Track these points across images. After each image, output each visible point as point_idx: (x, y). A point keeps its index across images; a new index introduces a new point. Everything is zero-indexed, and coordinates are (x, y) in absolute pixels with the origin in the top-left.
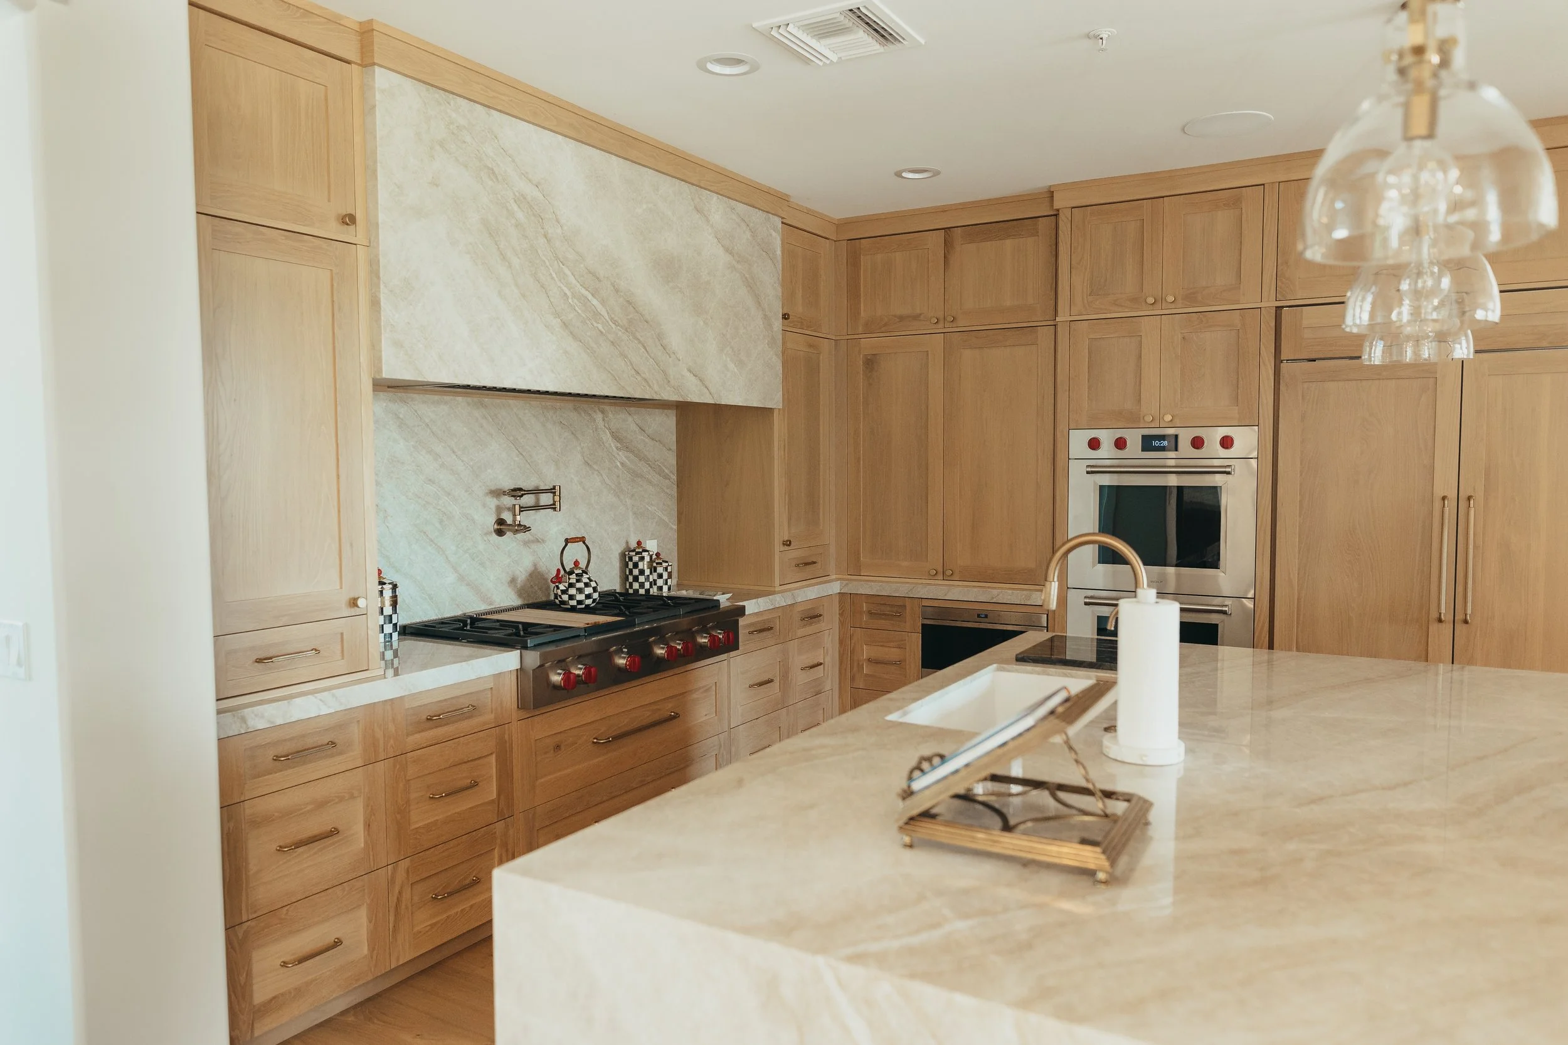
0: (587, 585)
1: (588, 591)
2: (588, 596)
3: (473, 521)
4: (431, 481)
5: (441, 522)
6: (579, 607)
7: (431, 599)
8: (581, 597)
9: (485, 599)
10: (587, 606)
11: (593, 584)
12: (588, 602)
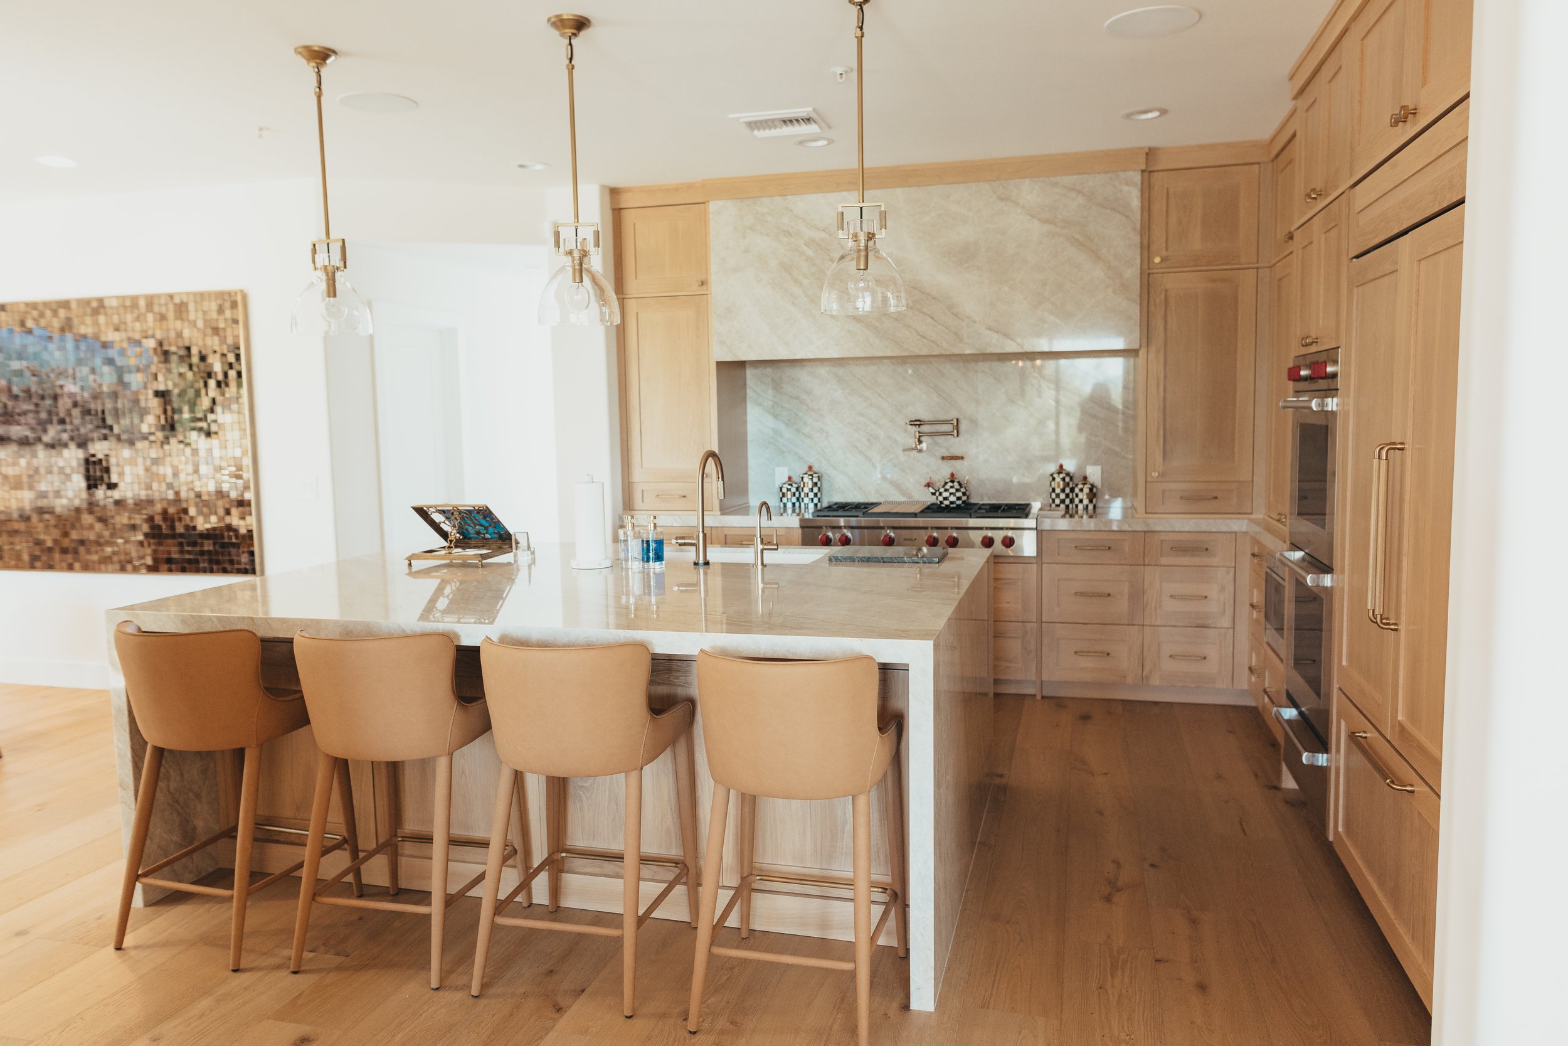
0: (957, 490)
1: (959, 494)
2: (959, 498)
3: (896, 441)
4: (862, 415)
5: (869, 440)
6: (952, 506)
7: (860, 489)
8: (952, 498)
9: (903, 492)
10: (958, 506)
11: (963, 490)
12: (959, 502)
